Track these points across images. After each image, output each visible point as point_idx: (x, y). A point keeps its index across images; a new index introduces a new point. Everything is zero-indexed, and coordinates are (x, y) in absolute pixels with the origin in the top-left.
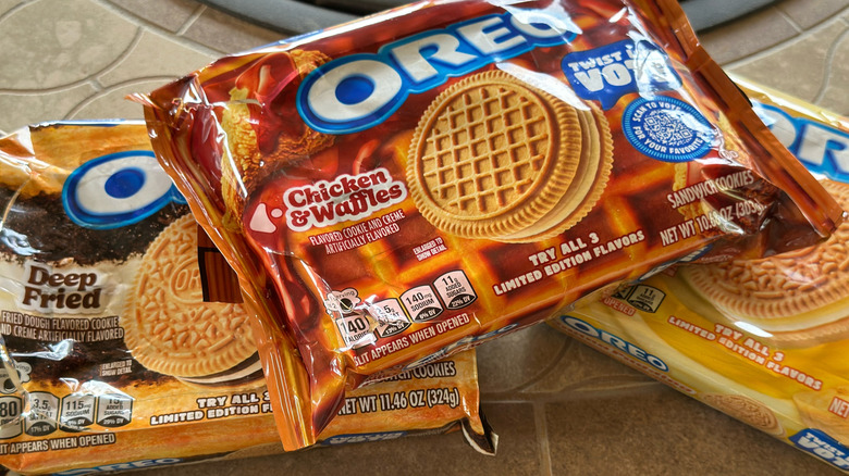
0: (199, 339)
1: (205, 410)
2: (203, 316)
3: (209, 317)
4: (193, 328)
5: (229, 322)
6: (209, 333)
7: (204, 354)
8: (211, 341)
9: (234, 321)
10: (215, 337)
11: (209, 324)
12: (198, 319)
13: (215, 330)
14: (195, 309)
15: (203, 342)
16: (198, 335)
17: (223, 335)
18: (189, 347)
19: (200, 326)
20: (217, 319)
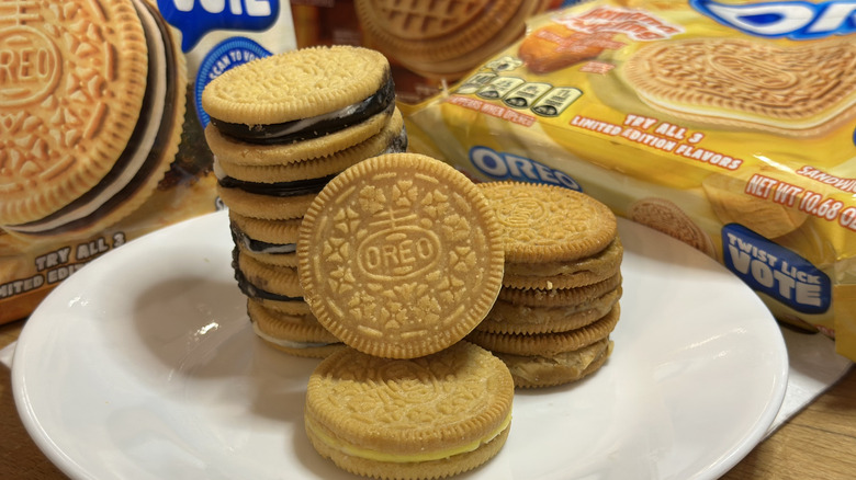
0: (23, 160)
1: (45, 273)
2: (25, 126)
3: (33, 128)
4: (12, 145)
5: (63, 135)
6: (37, 152)
7: (35, 184)
8: (43, 164)
9: (70, 134)
10: (47, 157)
11: (36, 137)
12: (17, 130)
13: (45, 147)
14: (10, 116)
15: (29, 166)
16: (22, 156)
17: (57, 155)
18: (10, 174)
19: (23, 140)
20: (46, 131)
